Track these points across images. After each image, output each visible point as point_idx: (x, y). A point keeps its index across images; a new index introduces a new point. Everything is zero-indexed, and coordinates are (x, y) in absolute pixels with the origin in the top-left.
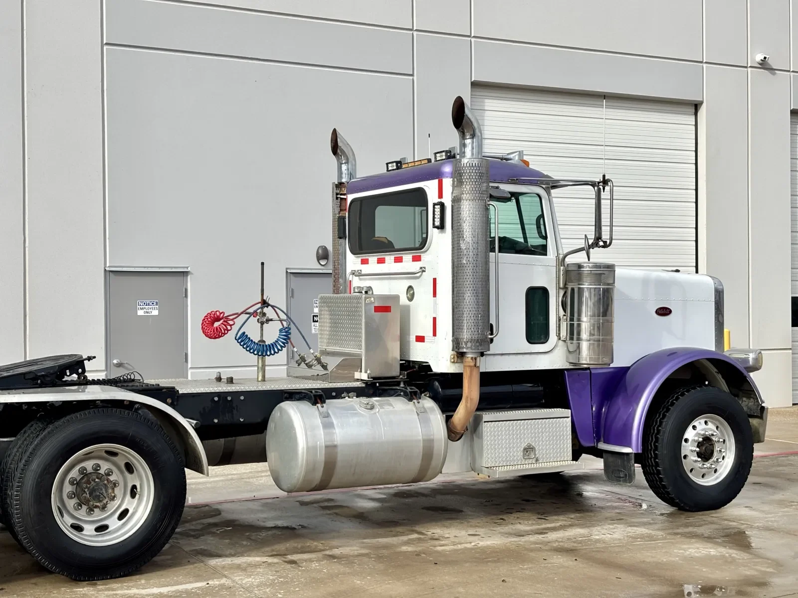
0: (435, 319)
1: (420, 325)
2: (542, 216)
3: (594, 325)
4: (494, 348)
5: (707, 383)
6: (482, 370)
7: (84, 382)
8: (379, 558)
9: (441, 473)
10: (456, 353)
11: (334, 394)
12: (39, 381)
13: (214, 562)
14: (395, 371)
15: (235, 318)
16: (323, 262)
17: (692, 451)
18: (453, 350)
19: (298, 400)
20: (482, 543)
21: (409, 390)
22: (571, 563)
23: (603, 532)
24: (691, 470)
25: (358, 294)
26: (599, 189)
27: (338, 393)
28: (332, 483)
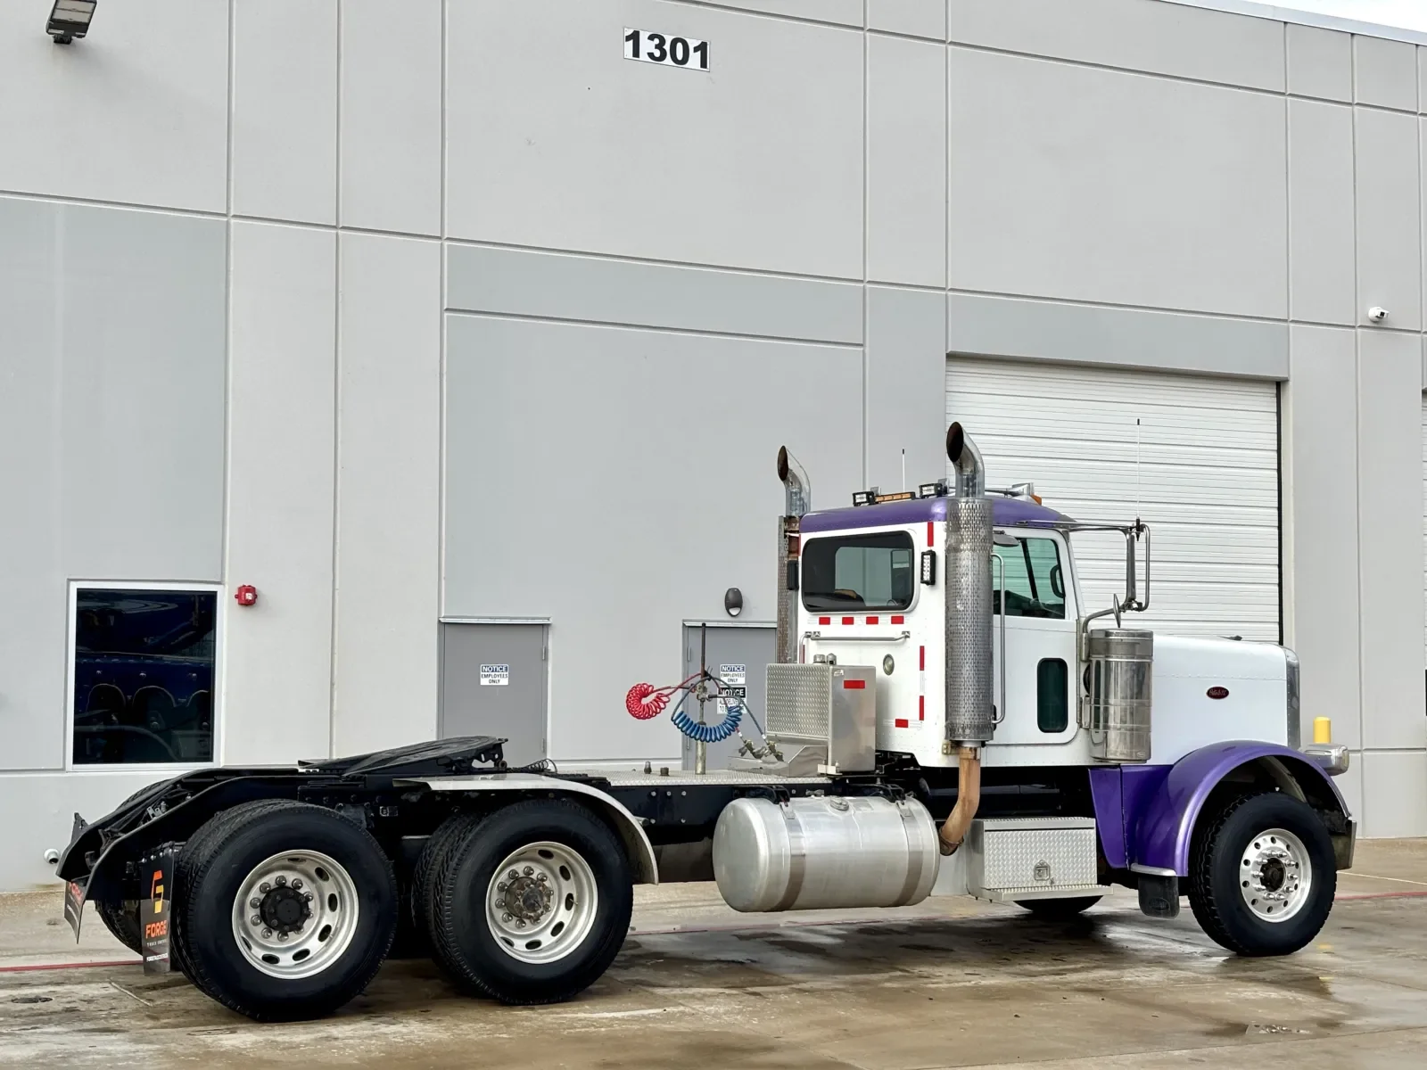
0: (922, 699)
1: (903, 706)
2: (1059, 567)
3: (1125, 710)
4: (998, 736)
5: (1277, 789)
6: (983, 764)
7: (501, 769)
8: (860, 993)
9: (930, 895)
10: (950, 743)
11: (794, 792)
12: (454, 768)
13: (659, 991)
14: (869, 764)
15: (671, 694)
16: (734, 612)
17: (1254, 876)
18: (946, 738)
19: (752, 797)
20: (983, 982)
21: (890, 787)
22: (1096, 1002)
23: (1137, 974)
24: (1254, 902)
25: (820, 664)
26: (1132, 538)
27: (802, 791)
28: (799, 902)
